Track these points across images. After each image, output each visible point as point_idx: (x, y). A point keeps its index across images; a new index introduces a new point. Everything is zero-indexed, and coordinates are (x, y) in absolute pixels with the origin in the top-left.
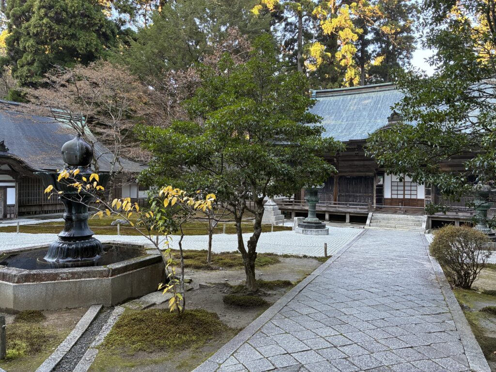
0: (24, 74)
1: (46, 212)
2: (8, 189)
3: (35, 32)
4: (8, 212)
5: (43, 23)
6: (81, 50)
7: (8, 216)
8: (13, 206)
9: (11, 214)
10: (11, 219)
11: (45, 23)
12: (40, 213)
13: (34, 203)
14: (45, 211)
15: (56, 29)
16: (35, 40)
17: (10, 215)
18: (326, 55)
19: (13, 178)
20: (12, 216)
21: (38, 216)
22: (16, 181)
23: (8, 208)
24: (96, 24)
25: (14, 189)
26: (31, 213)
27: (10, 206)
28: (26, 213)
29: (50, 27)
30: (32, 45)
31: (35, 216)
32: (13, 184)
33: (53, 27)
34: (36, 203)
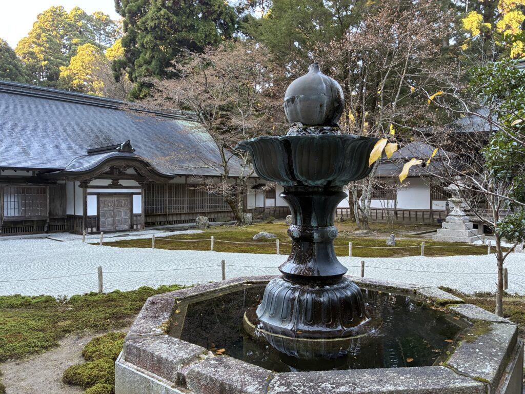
0: (143, 74)
1: (171, 223)
2: (134, 196)
3: (153, 25)
4: (135, 222)
5: (161, 15)
6: (200, 42)
7: (135, 227)
8: (139, 215)
9: (137, 225)
10: (137, 230)
11: (163, 14)
12: (164, 224)
13: (159, 212)
14: (170, 221)
15: (175, 20)
16: (153, 35)
17: (137, 227)
18: (484, 26)
19: (139, 184)
20: (139, 226)
21: (163, 227)
22: (142, 187)
23: (135, 218)
24: (215, 11)
25: (140, 196)
26: (156, 223)
27: (137, 215)
28: (151, 224)
29: (168, 19)
30: (150, 40)
31: (161, 227)
32: (139, 191)
33: (171, 18)
34: (161, 212)
